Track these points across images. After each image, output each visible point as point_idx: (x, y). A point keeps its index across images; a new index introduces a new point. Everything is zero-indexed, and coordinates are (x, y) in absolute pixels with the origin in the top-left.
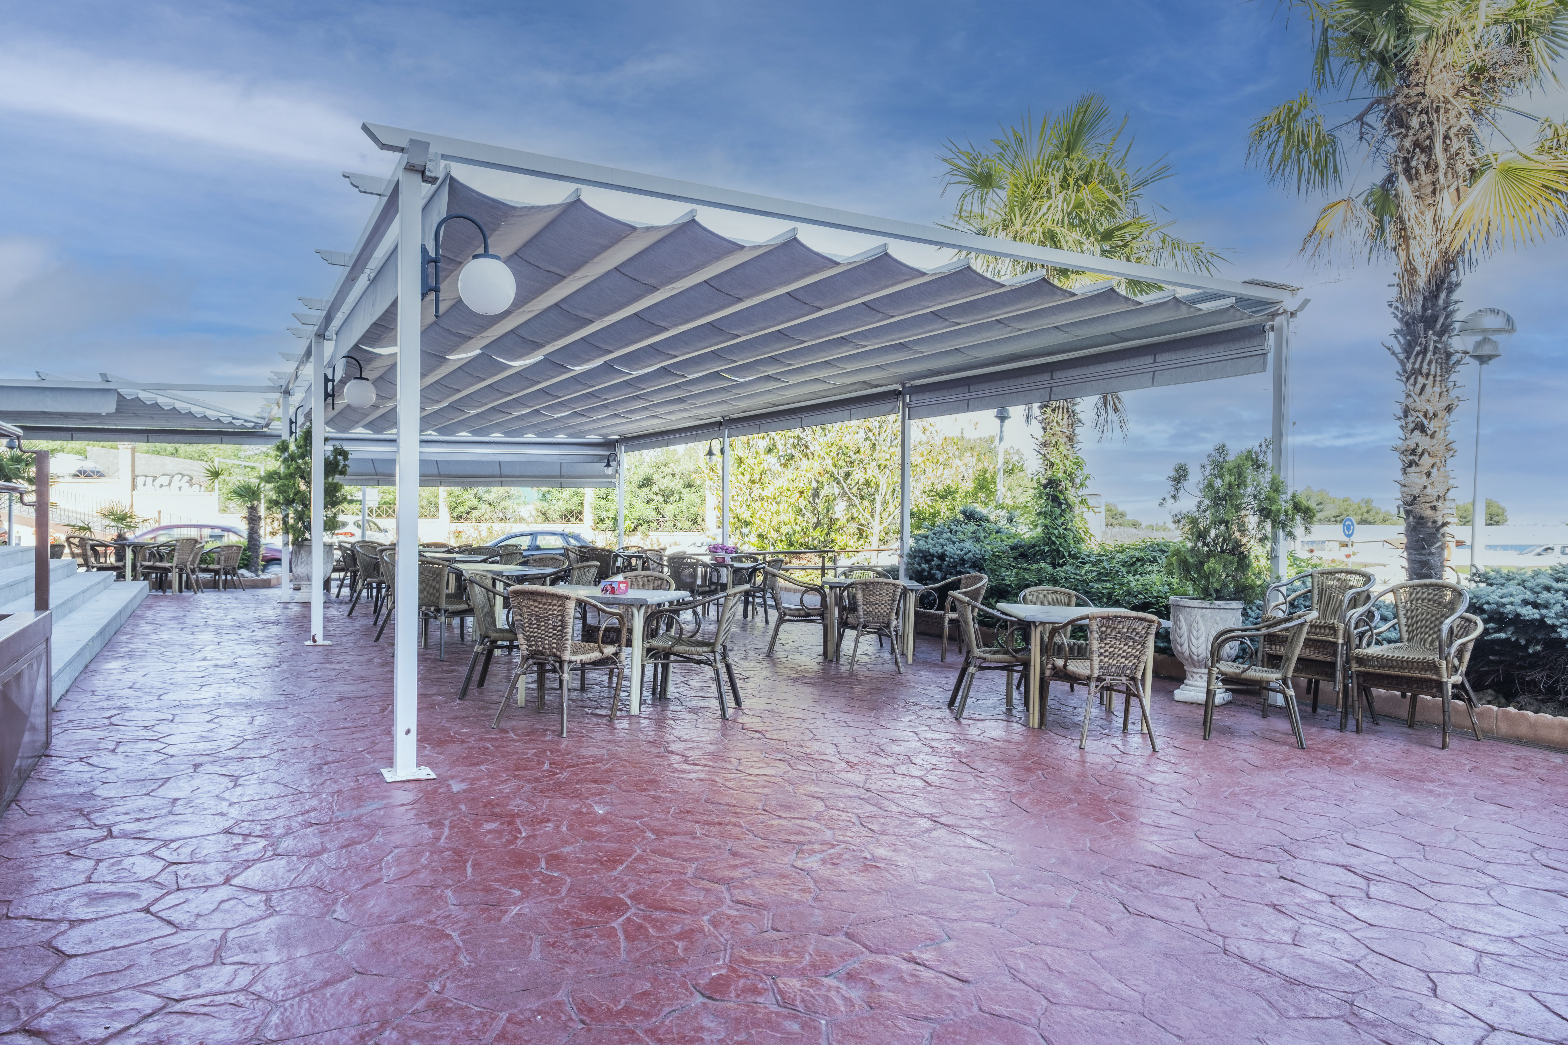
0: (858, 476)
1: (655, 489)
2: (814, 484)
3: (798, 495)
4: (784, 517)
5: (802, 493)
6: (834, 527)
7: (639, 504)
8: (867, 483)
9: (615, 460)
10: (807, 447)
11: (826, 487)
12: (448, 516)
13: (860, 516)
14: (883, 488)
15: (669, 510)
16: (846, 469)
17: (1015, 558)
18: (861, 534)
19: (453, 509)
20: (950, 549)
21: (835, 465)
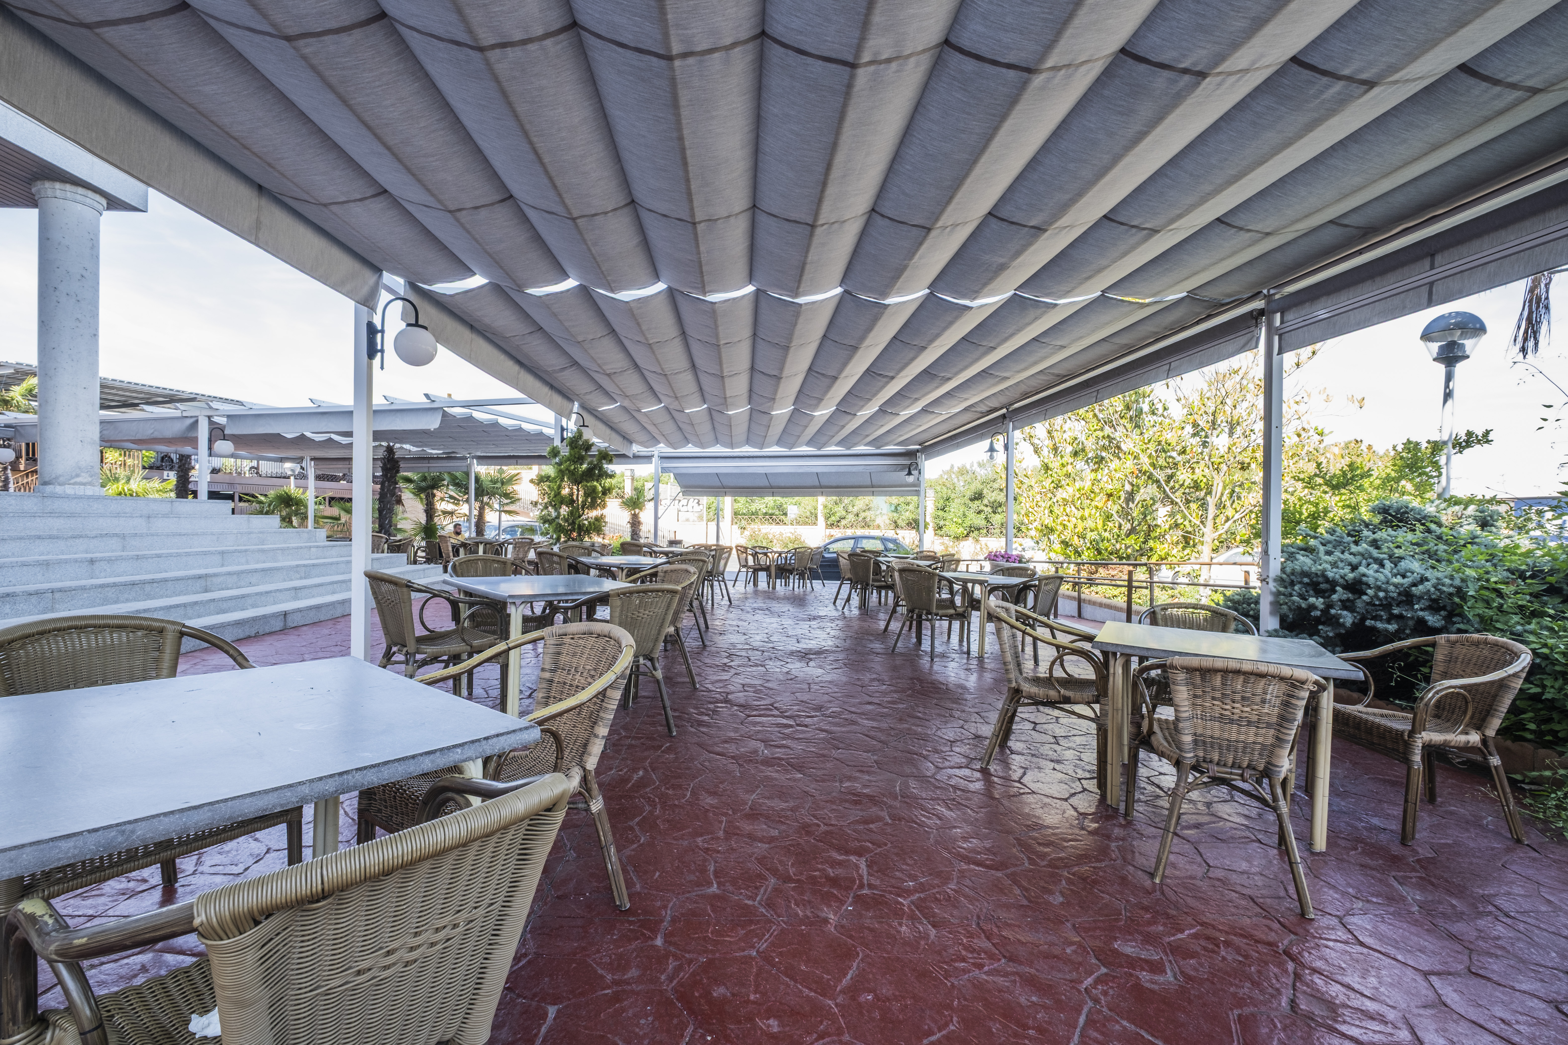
0: (1184, 476)
1: (985, 502)
2: (1128, 487)
3: (1105, 498)
4: (1090, 524)
5: (1110, 495)
6: (1153, 535)
7: (971, 515)
8: (1196, 486)
9: (916, 469)
10: (1119, 448)
11: (1142, 491)
12: (824, 524)
13: (1187, 523)
14: (1218, 488)
15: (997, 519)
16: (1169, 471)
17: (1536, 596)
18: (1187, 543)
19: (827, 518)
20: (1370, 572)
21: (1154, 465)
